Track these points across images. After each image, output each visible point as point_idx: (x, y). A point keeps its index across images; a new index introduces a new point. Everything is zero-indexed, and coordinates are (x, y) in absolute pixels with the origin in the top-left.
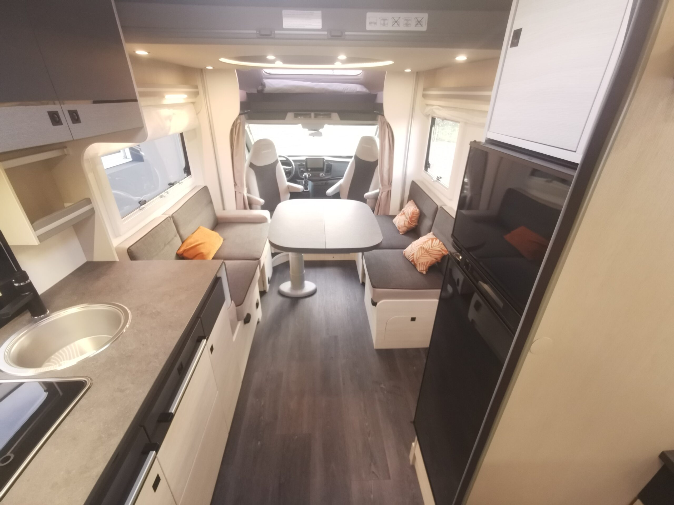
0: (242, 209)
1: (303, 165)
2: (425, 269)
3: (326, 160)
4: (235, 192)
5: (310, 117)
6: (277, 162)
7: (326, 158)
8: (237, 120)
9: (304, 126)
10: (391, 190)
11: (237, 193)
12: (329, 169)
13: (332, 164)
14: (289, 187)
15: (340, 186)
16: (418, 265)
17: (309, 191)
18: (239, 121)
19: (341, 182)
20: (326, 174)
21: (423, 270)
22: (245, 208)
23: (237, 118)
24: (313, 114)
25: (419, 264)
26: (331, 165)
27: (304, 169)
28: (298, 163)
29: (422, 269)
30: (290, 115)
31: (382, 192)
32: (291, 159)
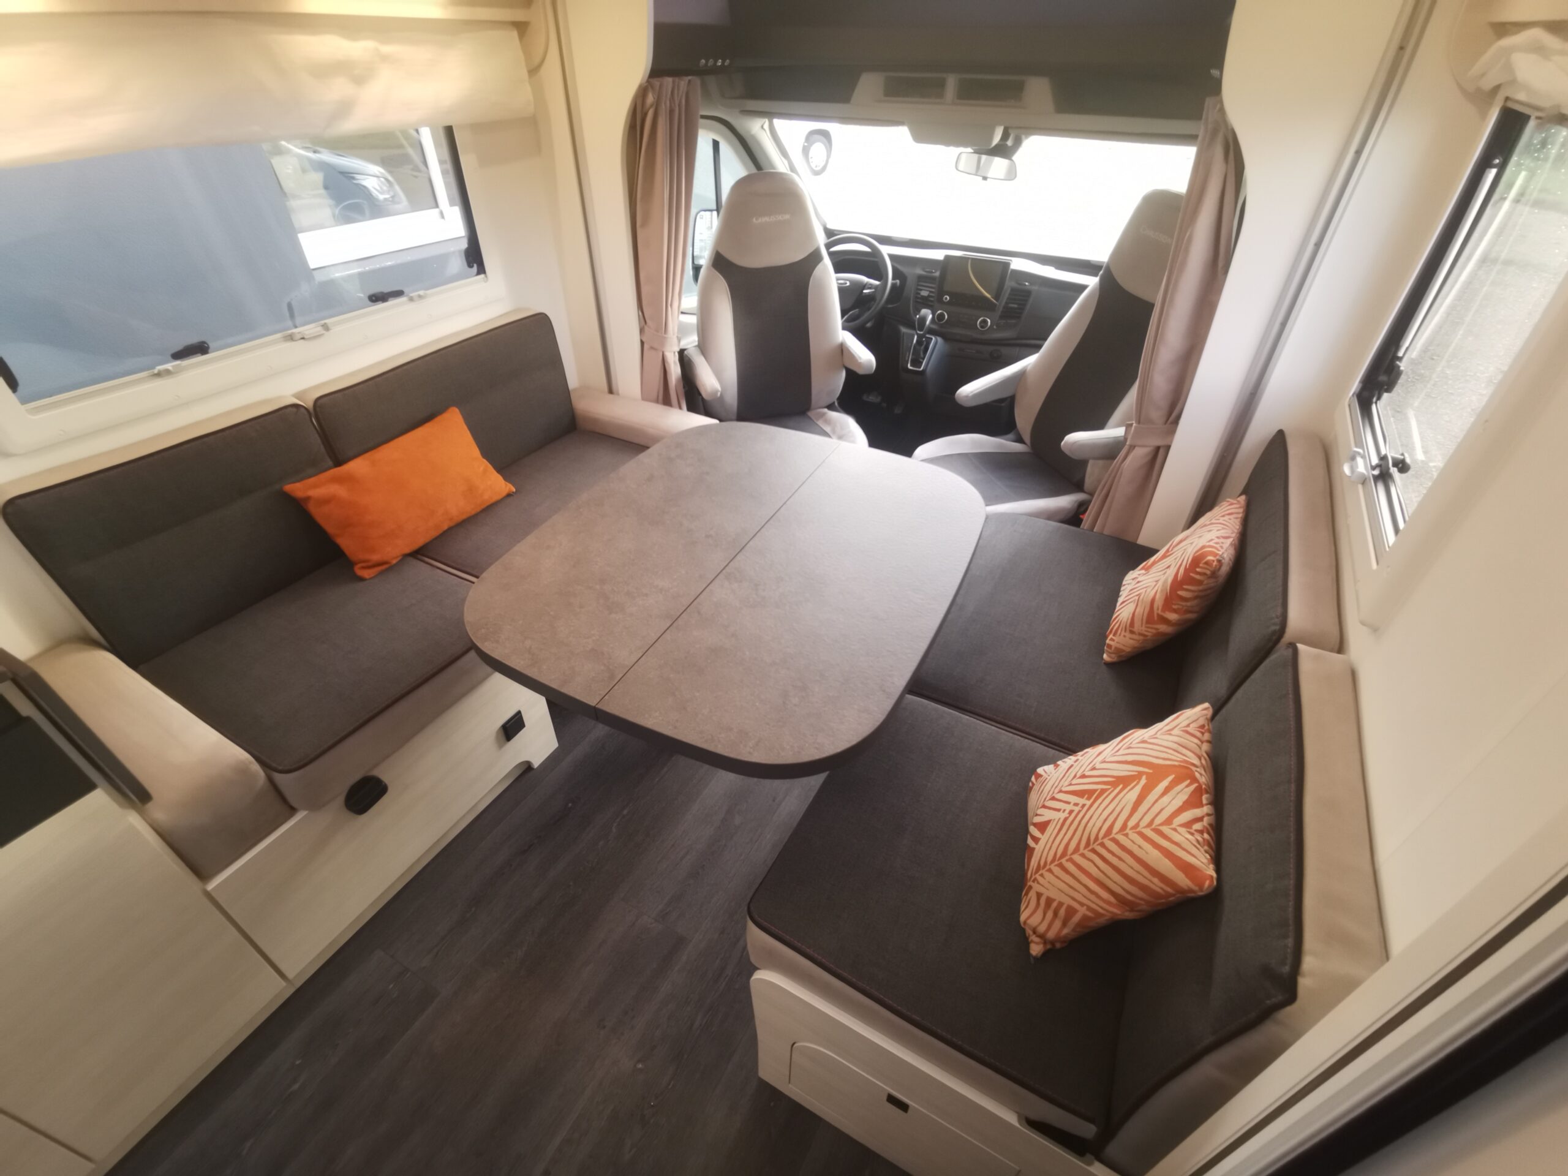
0: (657, 401)
1: (932, 279)
2: (1051, 935)
3: (1015, 272)
4: (642, 343)
5: (941, 95)
6: (814, 258)
7: (1017, 264)
8: (642, 92)
9: (921, 135)
10: (1168, 448)
11: (646, 346)
12: (1016, 306)
13: (1035, 288)
14: (842, 349)
15: (1021, 375)
16: (1032, 894)
17: (923, 373)
18: (650, 99)
19: (1029, 362)
20: (1002, 322)
21: (1042, 936)
22: (666, 401)
23: (640, 86)
24: (952, 82)
25: (1039, 895)
26: (1028, 293)
27: (931, 292)
28: (919, 271)
29: (1042, 929)
30: (869, 84)
31: (1132, 447)
32: (886, 250)
